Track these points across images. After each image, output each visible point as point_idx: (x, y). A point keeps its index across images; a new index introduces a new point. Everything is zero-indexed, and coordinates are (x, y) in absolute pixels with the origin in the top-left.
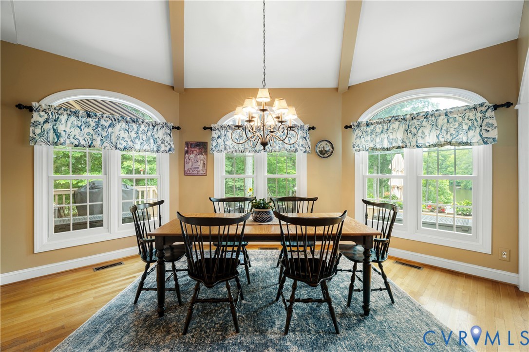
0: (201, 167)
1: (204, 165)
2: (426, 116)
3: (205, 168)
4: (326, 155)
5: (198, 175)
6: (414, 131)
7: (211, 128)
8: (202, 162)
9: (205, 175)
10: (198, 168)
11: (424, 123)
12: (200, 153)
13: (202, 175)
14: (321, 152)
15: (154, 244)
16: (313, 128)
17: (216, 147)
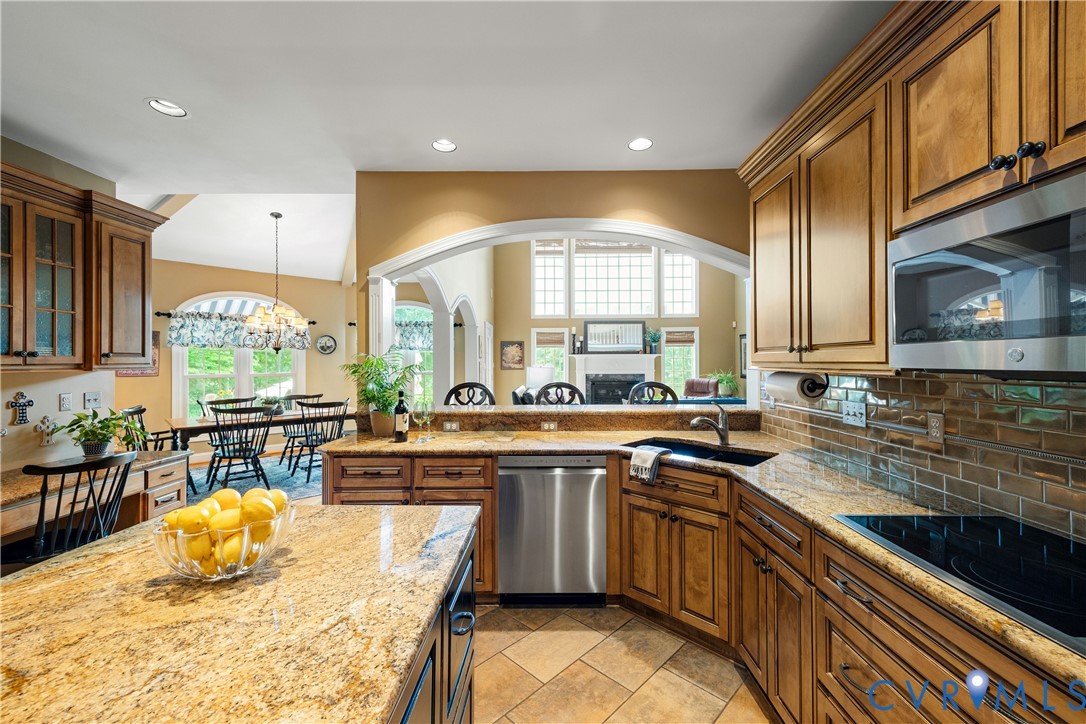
2: (416, 324)
3: (157, 365)
4: (328, 351)
5: (143, 375)
6: (408, 335)
7: (169, 315)
9: (156, 375)
11: (415, 330)
13: (150, 376)
14: (322, 348)
15: (179, 435)
16: (314, 323)
17: (177, 339)
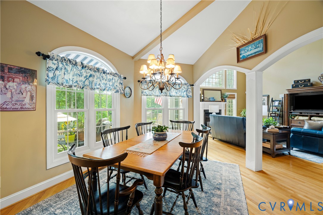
0: (27, 100)
1: (32, 98)
3: (34, 101)
4: (128, 96)
5: (22, 109)
7: (47, 57)
8: (29, 94)
9: (34, 109)
10: (23, 101)
12: (24, 82)
13: (28, 110)
16: (125, 78)
17: (53, 78)
